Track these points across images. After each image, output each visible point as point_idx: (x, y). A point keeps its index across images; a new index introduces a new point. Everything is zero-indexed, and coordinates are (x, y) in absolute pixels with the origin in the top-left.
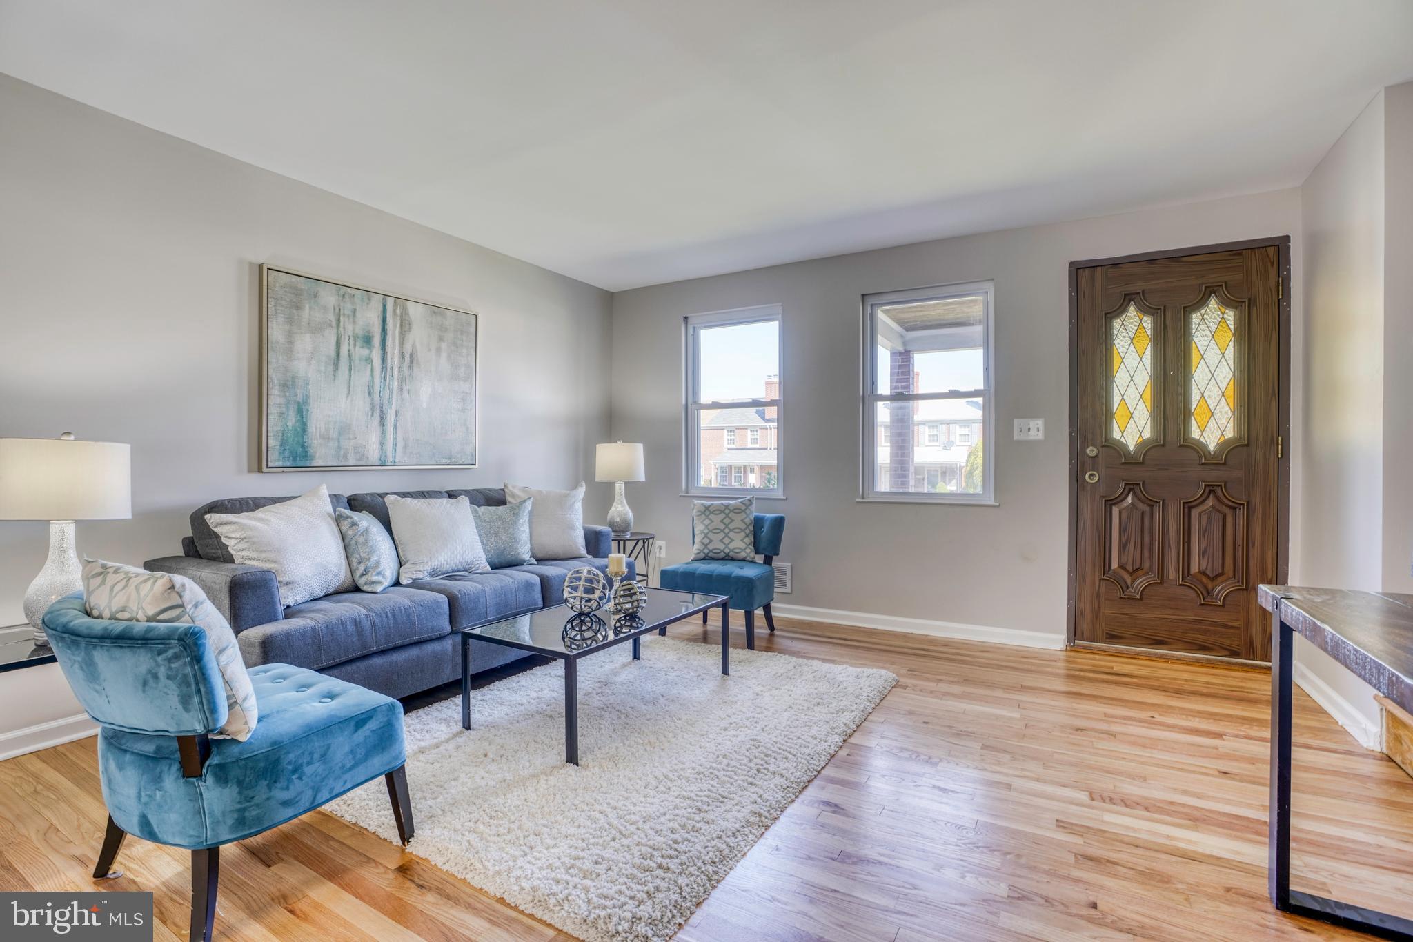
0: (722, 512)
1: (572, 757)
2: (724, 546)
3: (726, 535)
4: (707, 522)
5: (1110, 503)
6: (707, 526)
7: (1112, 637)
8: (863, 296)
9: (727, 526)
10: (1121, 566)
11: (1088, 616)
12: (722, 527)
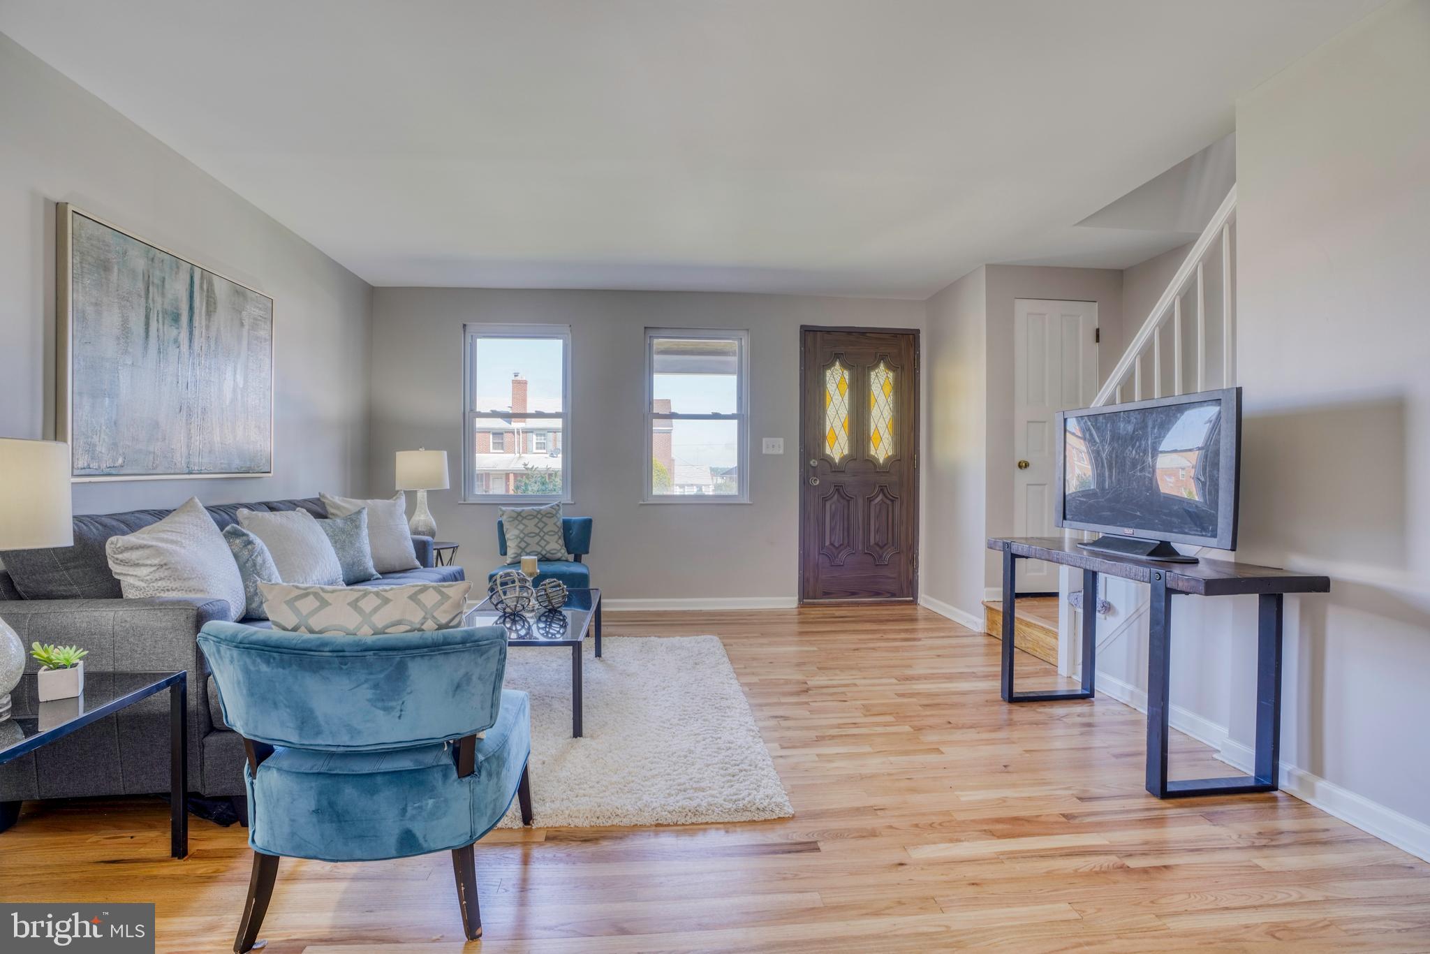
0: (535, 517)
1: (578, 732)
2: (541, 549)
3: (542, 538)
4: (521, 527)
5: (825, 500)
6: (522, 531)
7: (826, 594)
8: (645, 328)
9: (541, 530)
10: (831, 544)
11: (811, 580)
12: (537, 531)
